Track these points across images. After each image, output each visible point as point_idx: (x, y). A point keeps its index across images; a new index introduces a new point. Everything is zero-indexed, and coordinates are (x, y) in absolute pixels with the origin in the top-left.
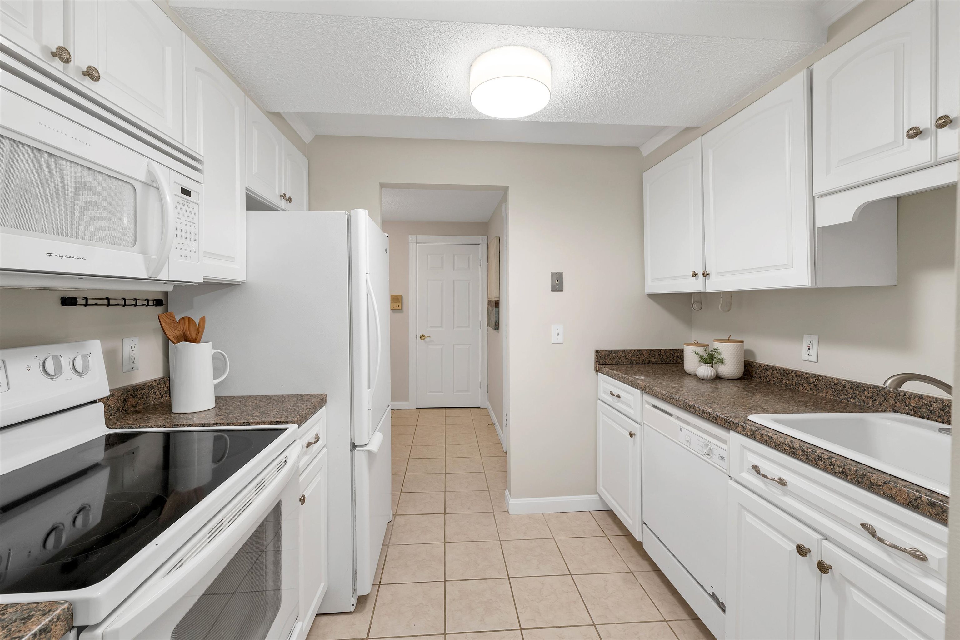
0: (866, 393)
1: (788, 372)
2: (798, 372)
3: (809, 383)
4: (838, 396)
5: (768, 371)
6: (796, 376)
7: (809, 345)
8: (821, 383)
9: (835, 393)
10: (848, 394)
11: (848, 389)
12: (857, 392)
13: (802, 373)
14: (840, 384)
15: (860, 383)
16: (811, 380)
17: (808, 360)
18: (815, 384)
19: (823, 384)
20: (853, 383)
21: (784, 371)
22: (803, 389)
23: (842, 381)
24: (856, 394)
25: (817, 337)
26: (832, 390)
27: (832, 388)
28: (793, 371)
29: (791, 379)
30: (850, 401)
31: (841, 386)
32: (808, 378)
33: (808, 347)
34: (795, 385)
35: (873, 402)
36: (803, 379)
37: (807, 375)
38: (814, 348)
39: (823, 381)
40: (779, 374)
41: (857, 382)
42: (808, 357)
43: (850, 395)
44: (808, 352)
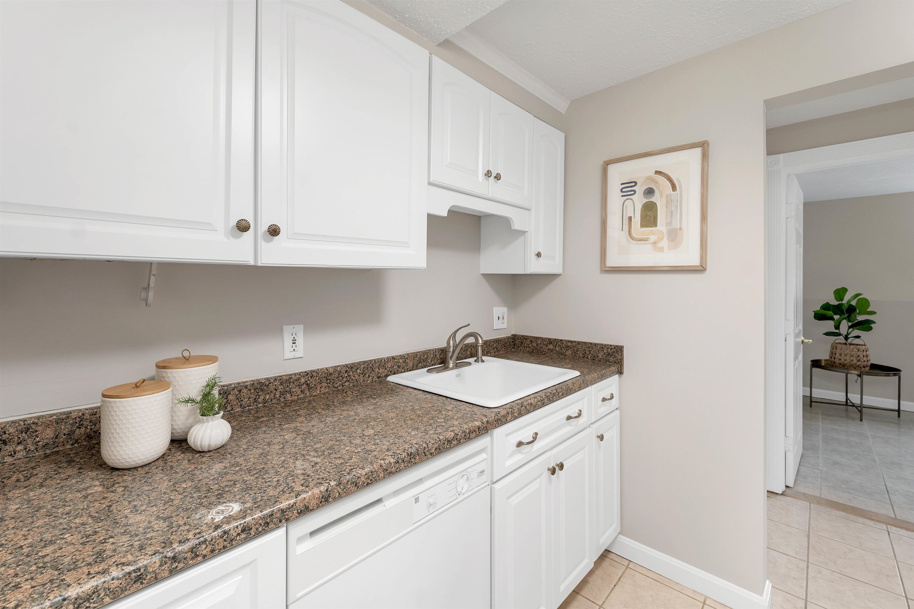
0: (358, 371)
1: (267, 383)
2: (284, 377)
3: (300, 386)
4: (333, 386)
5: (230, 394)
6: (281, 384)
7: (294, 338)
8: (314, 379)
9: (330, 383)
10: (342, 379)
11: (343, 373)
12: (351, 373)
13: (290, 376)
14: (336, 372)
15: (353, 364)
16: (303, 380)
17: (295, 357)
18: (307, 384)
19: (317, 379)
20: (346, 366)
21: (262, 383)
22: (292, 396)
23: (337, 368)
24: (350, 376)
25: (302, 326)
26: (327, 382)
27: (327, 380)
28: (275, 379)
29: (273, 390)
30: (345, 385)
31: (337, 373)
32: (298, 380)
33: (293, 340)
34: (280, 396)
35: (363, 377)
36: (292, 384)
37: (298, 376)
38: (300, 341)
39: (317, 376)
40: (253, 391)
41: (349, 364)
42: (294, 353)
43: (345, 379)
44: (294, 347)
